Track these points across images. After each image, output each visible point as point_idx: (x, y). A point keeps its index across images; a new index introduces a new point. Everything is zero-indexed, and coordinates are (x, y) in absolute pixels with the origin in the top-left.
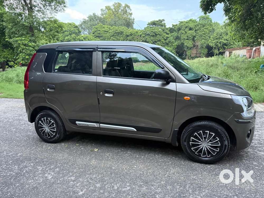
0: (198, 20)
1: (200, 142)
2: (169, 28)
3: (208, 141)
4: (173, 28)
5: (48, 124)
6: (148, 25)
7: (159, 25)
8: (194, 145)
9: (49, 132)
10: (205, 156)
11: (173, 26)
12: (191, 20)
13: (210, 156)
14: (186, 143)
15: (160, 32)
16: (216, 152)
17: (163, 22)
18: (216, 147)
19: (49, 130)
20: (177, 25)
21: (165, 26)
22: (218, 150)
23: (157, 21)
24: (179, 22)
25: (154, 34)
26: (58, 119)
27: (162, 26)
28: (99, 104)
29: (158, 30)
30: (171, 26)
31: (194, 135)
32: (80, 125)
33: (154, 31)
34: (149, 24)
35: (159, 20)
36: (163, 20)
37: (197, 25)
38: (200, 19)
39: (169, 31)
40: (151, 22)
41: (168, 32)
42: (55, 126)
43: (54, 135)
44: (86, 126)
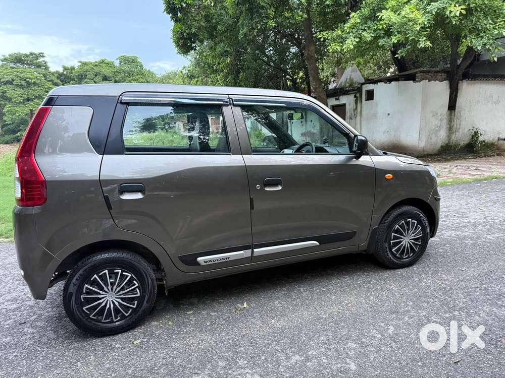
0: (117, 63)
1: (402, 237)
2: (57, 72)
3: (411, 233)
4: (65, 73)
5: (115, 288)
6: (2, 61)
7: (32, 65)
8: (395, 244)
9: (120, 303)
10: (408, 256)
11: (65, 69)
12: (103, 61)
13: (412, 254)
14: (387, 245)
15: (38, 79)
16: (419, 246)
17: (41, 60)
18: (418, 239)
19: (117, 301)
20: (73, 68)
21: (47, 68)
22: (420, 242)
23: (27, 56)
24: (80, 62)
25: (23, 82)
27: (39, 66)
28: (253, 209)
29: (32, 75)
30: (61, 70)
31: (396, 229)
33: (22, 75)
34: (5, 60)
35: (32, 54)
36: (41, 55)
37: (117, 72)
38: (121, 62)
39: (58, 78)
40: (10, 56)
41: (56, 81)
42: (137, 285)
43: (134, 307)
44: (223, 261)
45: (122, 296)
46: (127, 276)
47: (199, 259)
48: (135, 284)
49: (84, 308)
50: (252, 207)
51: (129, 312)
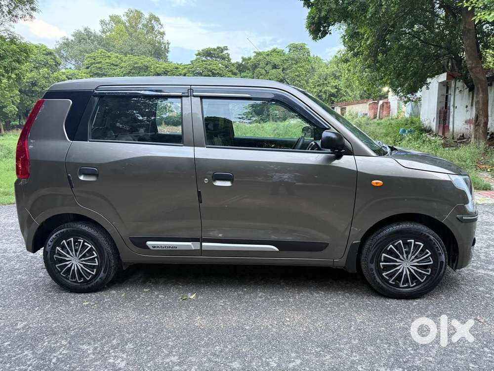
0: (287, 51)
1: (398, 260)
2: (237, 63)
3: (413, 257)
4: (243, 63)
5: (78, 253)
6: (197, 55)
7: (218, 57)
8: (386, 268)
9: (82, 268)
10: (406, 285)
11: (244, 59)
12: (274, 50)
13: (415, 284)
14: (373, 266)
15: (221, 70)
16: (426, 277)
17: (225, 52)
18: (425, 267)
19: (80, 266)
20: (250, 59)
21: (229, 60)
22: (428, 272)
23: (215, 50)
24: (255, 52)
25: (210, 73)
26: (102, 240)
27: (224, 59)
28: (201, 203)
29: (216, 67)
30: (240, 61)
31: (388, 249)
32: (156, 249)
33: (209, 67)
34: (199, 54)
35: (218, 48)
36: (226, 48)
37: (286, 60)
38: (290, 50)
39: (237, 68)
40: (202, 50)
41: (236, 71)
42: (96, 255)
43: (94, 273)
44: (171, 249)
45: (84, 262)
46: (88, 247)
47: (149, 243)
48: (94, 255)
49: (57, 266)
50: (200, 201)
51: (90, 277)
